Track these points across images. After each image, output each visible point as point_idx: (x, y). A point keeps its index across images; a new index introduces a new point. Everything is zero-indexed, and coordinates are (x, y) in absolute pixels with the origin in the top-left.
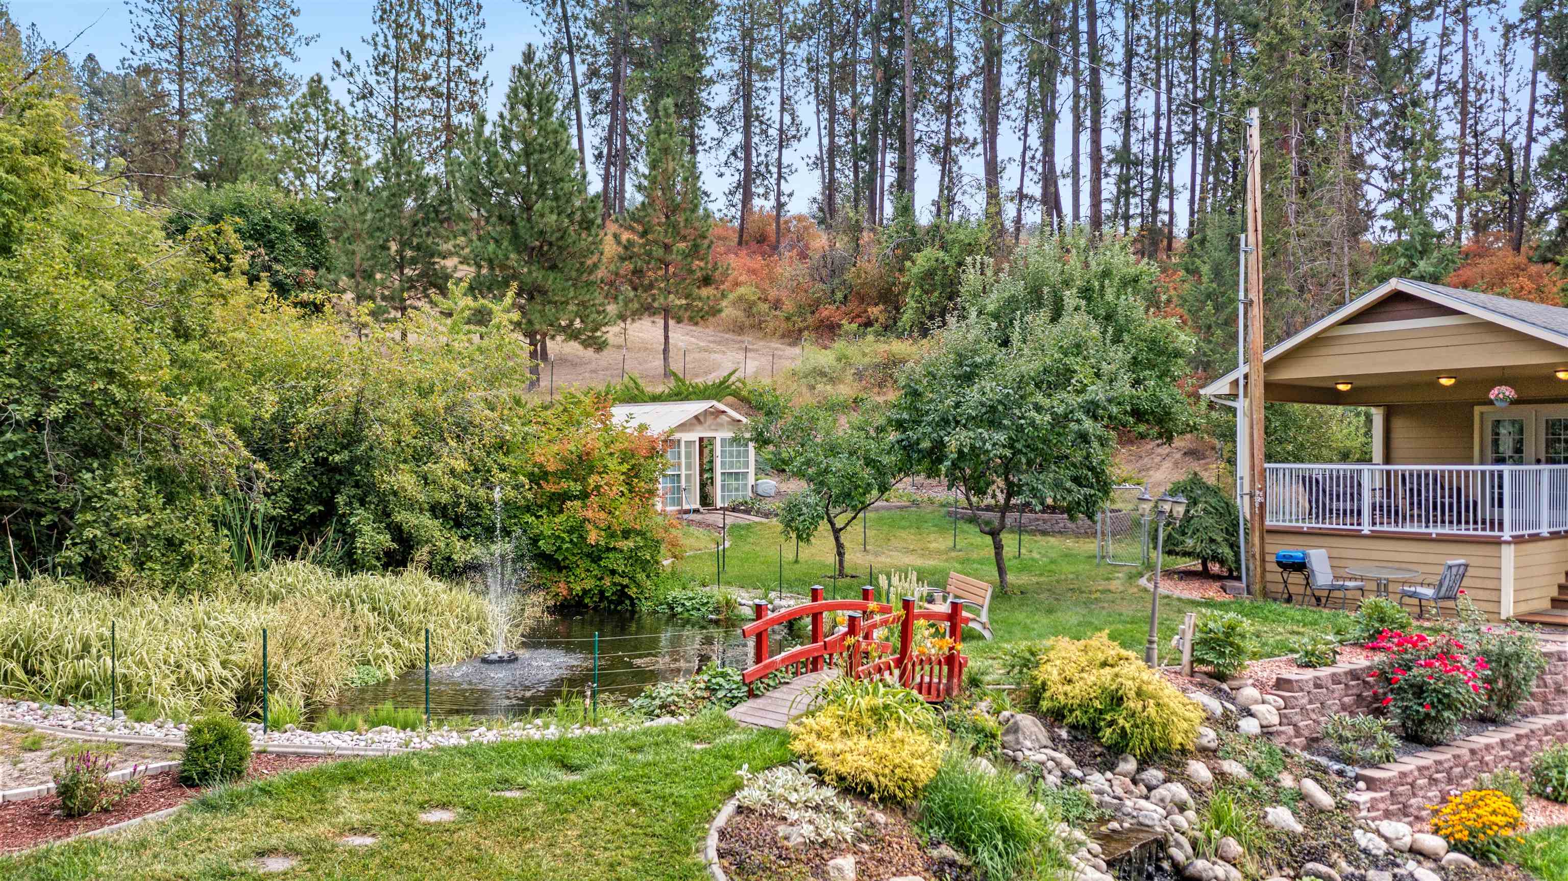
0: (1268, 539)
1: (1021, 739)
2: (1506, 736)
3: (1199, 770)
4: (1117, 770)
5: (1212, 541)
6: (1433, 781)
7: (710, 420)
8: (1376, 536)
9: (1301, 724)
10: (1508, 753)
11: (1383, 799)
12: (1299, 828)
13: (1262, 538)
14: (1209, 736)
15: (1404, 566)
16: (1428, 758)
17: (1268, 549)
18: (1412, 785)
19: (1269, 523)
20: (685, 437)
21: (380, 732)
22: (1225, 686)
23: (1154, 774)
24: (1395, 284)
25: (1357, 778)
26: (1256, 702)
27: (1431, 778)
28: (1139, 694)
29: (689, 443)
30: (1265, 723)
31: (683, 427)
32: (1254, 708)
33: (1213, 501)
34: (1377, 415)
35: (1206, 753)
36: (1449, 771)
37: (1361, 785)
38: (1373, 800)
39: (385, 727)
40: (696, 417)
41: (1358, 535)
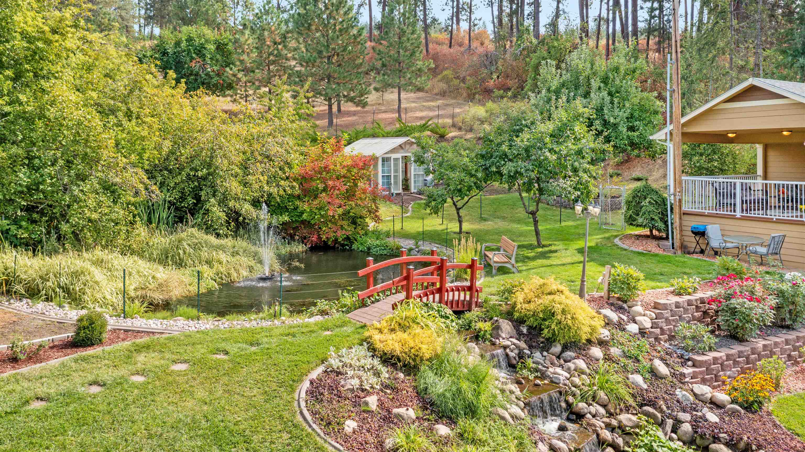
0: (685, 218)
1: (500, 333)
2: (790, 337)
3: (596, 352)
4: (550, 351)
5: (652, 219)
6: (736, 363)
7: (408, 146)
8: (743, 218)
9: (665, 328)
10: (790, 346)
11: (701, 373)
12: (645, 386)
13: (680, 218)
14: (605, 333)
15: (758, 236)
16: (736, 348)
17: (684, 223)
18: (722, 364)
19: (685, 208)
20: (394, 156)
21: (175, 320)
22: (625, 306)
23: (569, 354)
24: (752, 81)
25: (689, 360)
26: (640, 315)
27: (734, 361)
28: (564, 312)
29: (396, 160)
30: (641, 327)
31: (393, 151)
32: (638, 318)
33: (655, 198)
34: (759, 148)
35: (602, 343)
36: (748, 358)
37: (690, 363)
38: (694, 372)
39: (179, 318)
40: (400, 146)
41: (733, 217)
